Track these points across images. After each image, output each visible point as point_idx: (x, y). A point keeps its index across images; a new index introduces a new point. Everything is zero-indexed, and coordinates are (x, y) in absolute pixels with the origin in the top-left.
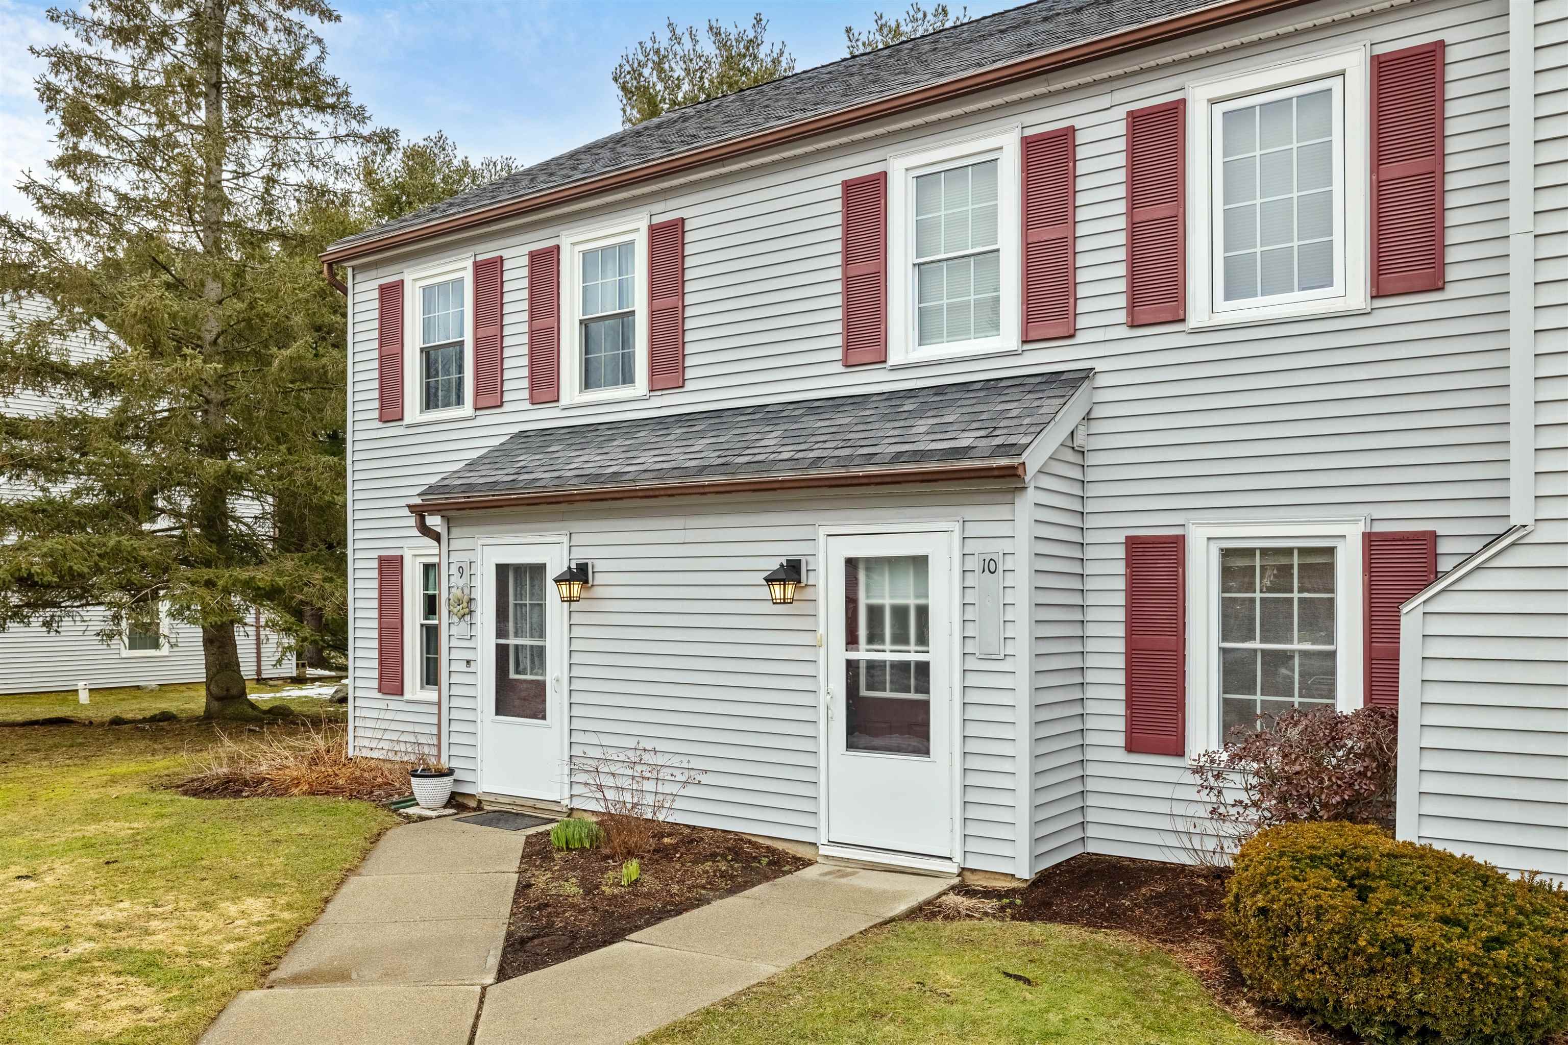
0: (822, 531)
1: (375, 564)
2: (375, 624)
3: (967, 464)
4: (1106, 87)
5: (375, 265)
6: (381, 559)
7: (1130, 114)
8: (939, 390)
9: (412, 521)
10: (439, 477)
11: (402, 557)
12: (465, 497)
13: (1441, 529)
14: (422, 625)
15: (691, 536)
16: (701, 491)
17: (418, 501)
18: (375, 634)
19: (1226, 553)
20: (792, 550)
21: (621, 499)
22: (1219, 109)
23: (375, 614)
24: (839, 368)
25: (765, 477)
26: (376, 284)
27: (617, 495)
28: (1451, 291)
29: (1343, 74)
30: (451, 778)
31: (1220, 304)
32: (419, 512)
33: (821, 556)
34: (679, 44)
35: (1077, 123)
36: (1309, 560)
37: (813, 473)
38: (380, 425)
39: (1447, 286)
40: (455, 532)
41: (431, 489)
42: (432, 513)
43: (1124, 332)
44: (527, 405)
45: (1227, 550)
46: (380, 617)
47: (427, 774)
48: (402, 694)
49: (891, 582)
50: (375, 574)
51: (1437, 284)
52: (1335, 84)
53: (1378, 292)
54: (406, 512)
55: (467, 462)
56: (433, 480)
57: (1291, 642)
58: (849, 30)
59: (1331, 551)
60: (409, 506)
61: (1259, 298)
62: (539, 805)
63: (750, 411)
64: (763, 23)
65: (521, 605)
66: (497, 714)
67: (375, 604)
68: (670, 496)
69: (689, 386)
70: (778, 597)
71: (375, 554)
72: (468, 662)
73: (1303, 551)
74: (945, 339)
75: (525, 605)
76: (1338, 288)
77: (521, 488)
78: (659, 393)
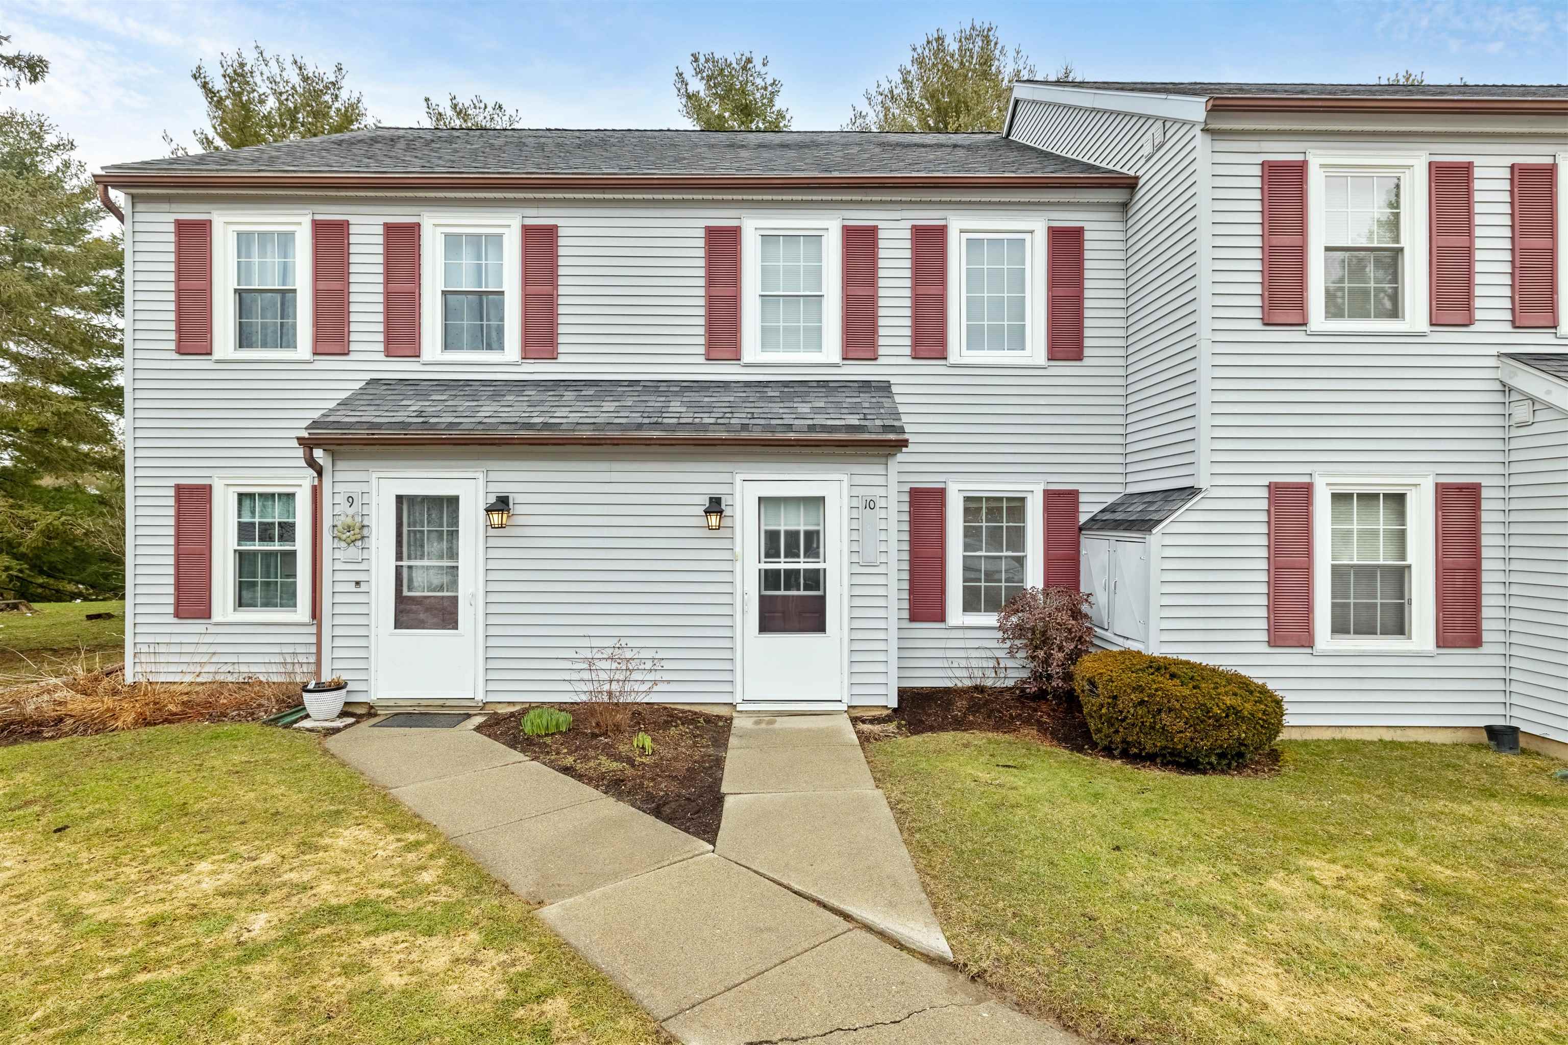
0: (738, 478)
1: (172, 492)
2: (171, 551)
3: (866, 436)
4: (898, 207)
5: (169, 199)
6: (179, 488)
7: (914, 227)
8: (786, 384)
9: (300, 452)
10: (319, 413)
11: (210, 486)
12: (368, 434)
13: (1081, 489)
14: (235, 551)
15: (615, 477)
16: (648, 442)
17: (305, 434)
18: (171, 560)
19: (967, 499)
20: (715, 490)
21: (547, 444)
22: (965, 236)
23: (171, 541)
24: (702, 360)
25: (702, 435)
26: (172, 217)
27: (561, 442)
28: (1086, 362)
29: (1032, 232)
30: (344, 691)
31: (965, 352)
32: (309, 444)
33: (738, 496)
34: (266, 65)
35: (881, 225)
36: (1013, 504)
37: (744, 435)
38: (177, 356)
39: (1085, 359)
40: (340, 465)
41: (315, 424)
42: (318, 446)
43: (909, 361)
44: (382, 356)
45: (968, 497)
46: (178, 543)
47: (321, 688)
48: (210, 618)
49: (805, 513)
50: (172, 502)
51: (1079, 357)
52: (1027, 237)
53: (1051, 358)
54: (295, 443)
55: (339, 401)
56: (316, 415)
57: (1002, 551)
58: (427, 100)
59: (1023, 500)
60: (298, 439)
61: (1006, 351)
62: (448, 703)
63: (626, 384)
64: (344, 72)
65: (415, 532)
66: (395, 628)
67: (172, 531)
68: (646, 445)
69: (561, 358)
70: (714, 524)
71: (172, 482)
72: (358, 583)
73: (1008, 499)
74: (802, 349)
75: (423, 532)
76: (1027, 352)
77: (444, 430)
78: (532, 361)
